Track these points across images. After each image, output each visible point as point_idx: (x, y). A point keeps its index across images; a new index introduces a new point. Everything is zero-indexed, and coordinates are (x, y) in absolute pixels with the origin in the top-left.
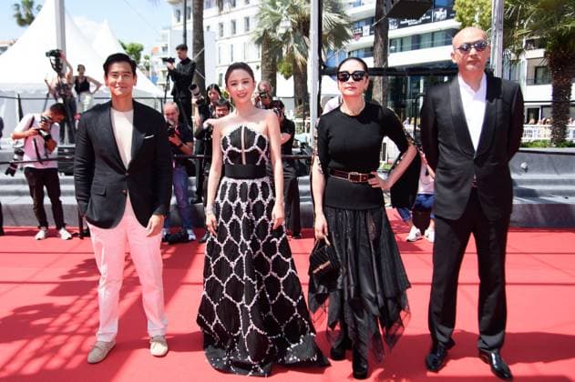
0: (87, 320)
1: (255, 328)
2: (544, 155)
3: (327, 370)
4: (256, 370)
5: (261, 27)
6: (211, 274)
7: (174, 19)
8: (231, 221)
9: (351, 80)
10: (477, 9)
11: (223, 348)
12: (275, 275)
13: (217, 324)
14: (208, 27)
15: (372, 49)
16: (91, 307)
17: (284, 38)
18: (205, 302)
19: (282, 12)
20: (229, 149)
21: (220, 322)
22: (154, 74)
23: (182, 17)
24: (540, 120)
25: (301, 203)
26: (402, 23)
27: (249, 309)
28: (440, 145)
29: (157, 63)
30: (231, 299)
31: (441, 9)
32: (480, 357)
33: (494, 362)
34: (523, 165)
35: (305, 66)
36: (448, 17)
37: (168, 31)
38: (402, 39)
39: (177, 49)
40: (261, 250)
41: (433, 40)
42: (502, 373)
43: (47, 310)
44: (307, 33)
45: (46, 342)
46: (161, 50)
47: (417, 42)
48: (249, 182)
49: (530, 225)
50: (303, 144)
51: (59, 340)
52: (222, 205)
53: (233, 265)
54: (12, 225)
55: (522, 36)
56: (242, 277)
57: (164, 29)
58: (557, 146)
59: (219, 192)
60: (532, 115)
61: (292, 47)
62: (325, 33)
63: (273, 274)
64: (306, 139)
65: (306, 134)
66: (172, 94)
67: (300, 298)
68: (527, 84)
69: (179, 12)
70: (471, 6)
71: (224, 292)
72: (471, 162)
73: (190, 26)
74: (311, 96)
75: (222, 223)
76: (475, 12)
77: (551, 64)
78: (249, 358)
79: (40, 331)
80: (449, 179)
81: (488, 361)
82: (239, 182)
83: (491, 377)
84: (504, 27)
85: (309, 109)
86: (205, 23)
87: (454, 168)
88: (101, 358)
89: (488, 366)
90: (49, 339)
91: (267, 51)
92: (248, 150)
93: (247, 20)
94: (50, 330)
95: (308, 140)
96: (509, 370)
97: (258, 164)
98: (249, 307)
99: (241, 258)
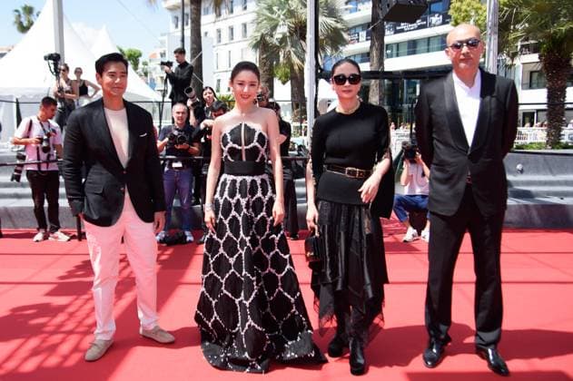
0: (84, 319)
1: (253, 324)
2: (539, 156)
3: (325, 366)
4: (253, 367)
5: (258, 31)
6: (210, 270)
7: (172, 26)
8: (230, 217)
9: (347, 83)
10: (473, 14)
11: (221, 345)
12: (273, 271)
13: (216, 321)
14: (206, 33)
15: (368, 54)
16: (88, 306)
17: (281, 43)
18: (203, 299)
19: (279, 16)
20: (229, 146)
21: (218, 318)
22: (153, 80)
23: (180, 24)
24: (535, 124)
25: (298, 205)
26: (398, 28)
27: (248, 306)
28: (435, 141)
29: (155, 69)
30: (230, 295)
31: (437, 15)
32: (477, 353)
33: (491, 357)
34: (519, 167)
35: (301, 70)
36: (444, 23)
37: (165, 38)
38: (398, 45)
39: (175, 52)
40: (260, 247)
41: (428, 45)
42: (499, 369)
43: (44, 310)
44: (304, 38)
45: (44, 341)
46: (159, 56)
47: (413, 47)
48: (249, 179)
49: (525, 225)
50: (300, 147)
51: (56, 338)
52: (221, 201)
53: (232, 261)
54: (10, 228)
55: (516, 39)
56: (241, 273)
57: (162, 35)
58: (553, 148)
59: (219, 189)
60: (527, 119)
61: (289, 51)
62: (322, 37)
63: (272, 270)
64: (303, 141)
65: (303, 137)
66: (170, 97)
67: (298, 294)
68: (523, 89)
69: (177, 18)
70: (466, 11)
71: (223, 288)
72: (466, 158)
73: (188, 33)
74: (308, 100)
75: (221, 219)
76: (471, 17)
77: (545, 67)
78: (246, 355)
79: (38, 330)
80: (444, 176)
81: (485, 357)
82: (239, 179)
83: (488, 373)
84: (499, 30)
85: (306, 113)
86: (203, 30)
87: (449, 164)
88: (99, 356)
89: (485, 362)
90: (47, 337)
91: (265, 56)
92: (248, 147)
93: (245, 25)
94: (47, 329)
95: (305, 144)
96: (505, 365)
97: (258, 161)
98: (247, 303)
99: (241, 254)
